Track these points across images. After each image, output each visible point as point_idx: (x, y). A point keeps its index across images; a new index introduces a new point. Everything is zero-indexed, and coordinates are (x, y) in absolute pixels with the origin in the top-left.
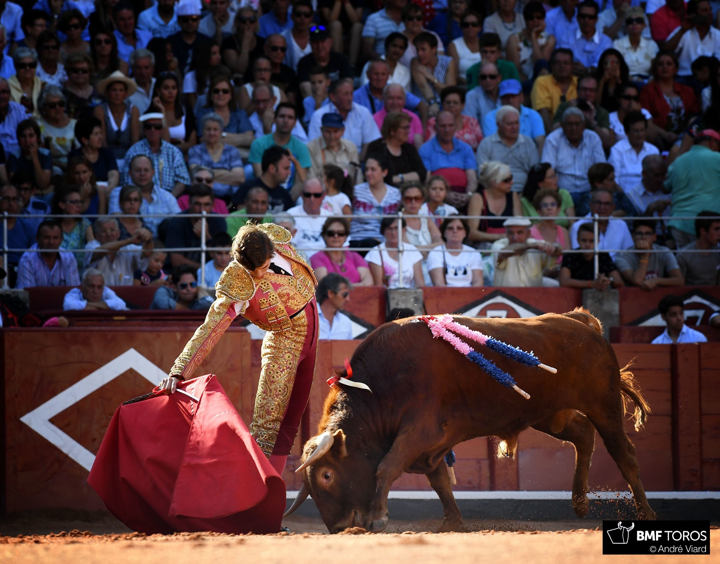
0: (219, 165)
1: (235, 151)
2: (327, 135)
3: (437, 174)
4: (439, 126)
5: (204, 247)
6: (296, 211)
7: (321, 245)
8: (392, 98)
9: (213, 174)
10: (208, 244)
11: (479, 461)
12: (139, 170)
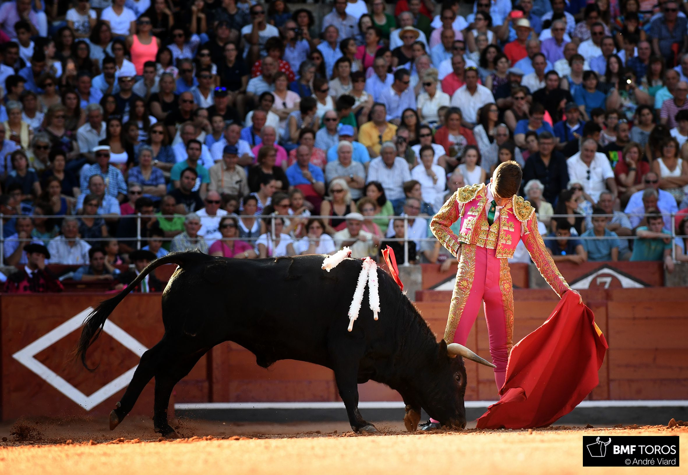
0: (150, 183)
1: (160, 172)
2: (228, 160)
3: (297, 187)
4: (299, 155)
5: (139, 238)
6: (201, 212)
7: (218, 236)
8: (267, 135)
9: (142, 189)
10: (142, 235)
11: (328, 382)
12: (95, 185)
